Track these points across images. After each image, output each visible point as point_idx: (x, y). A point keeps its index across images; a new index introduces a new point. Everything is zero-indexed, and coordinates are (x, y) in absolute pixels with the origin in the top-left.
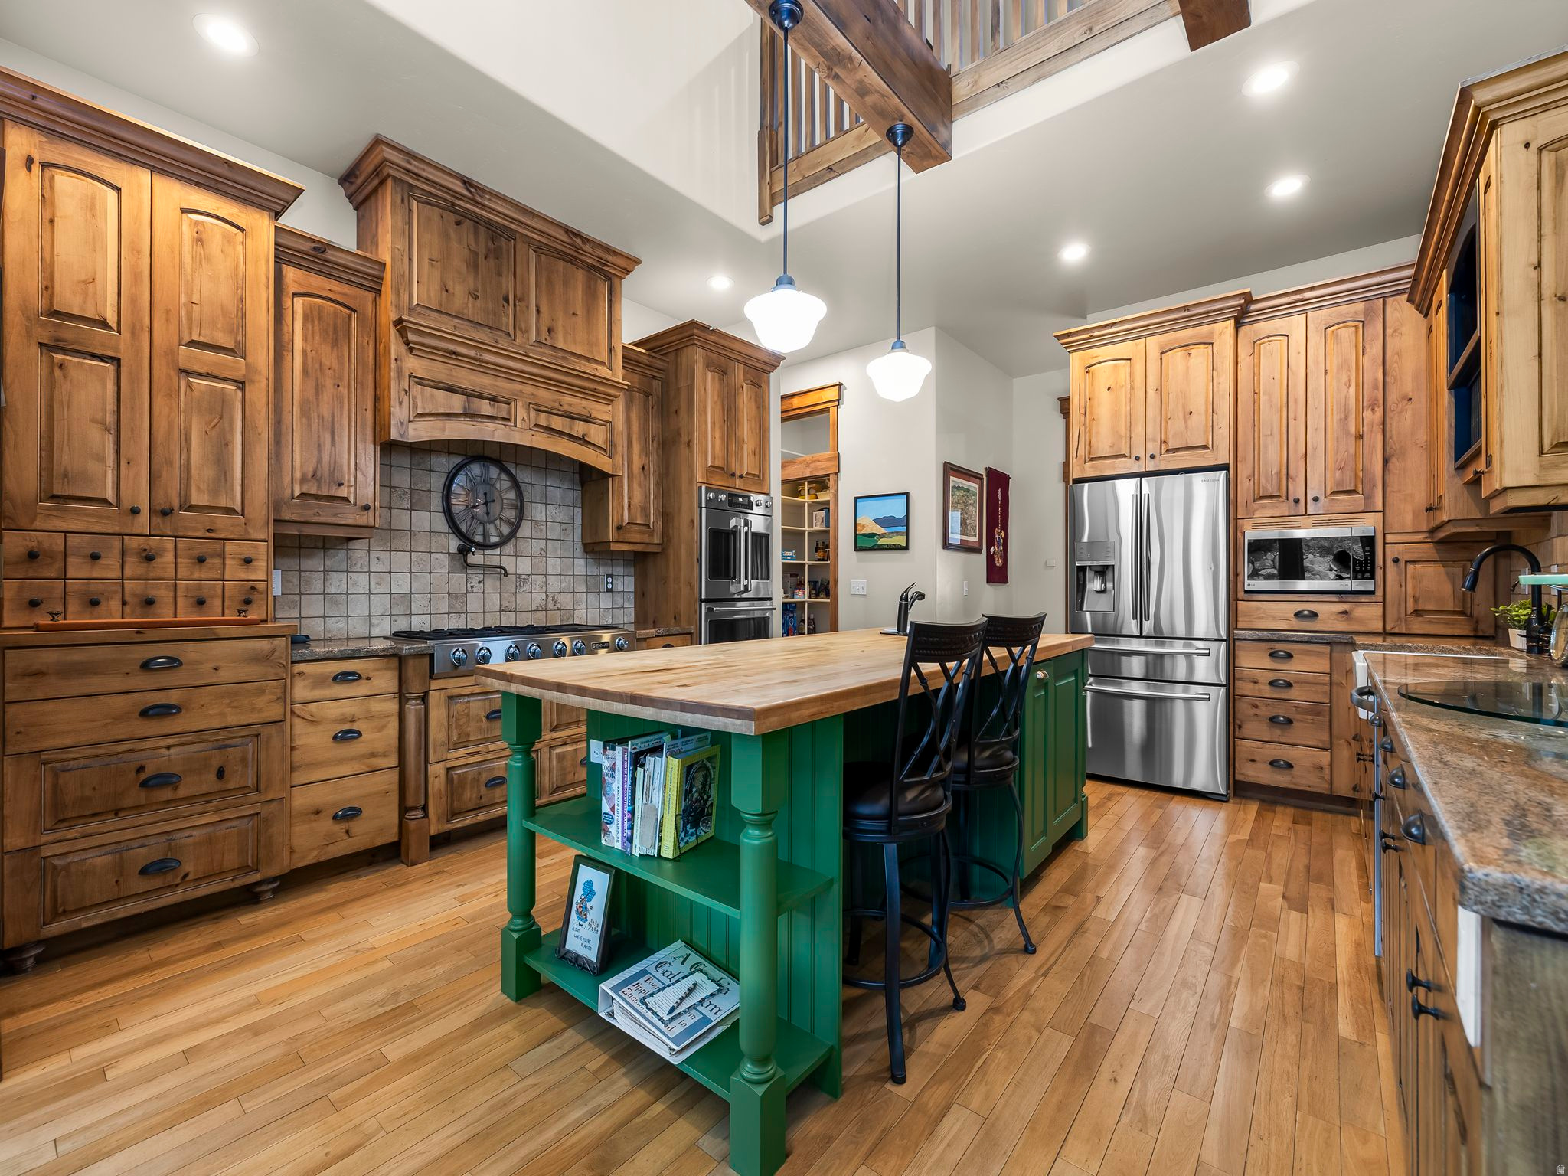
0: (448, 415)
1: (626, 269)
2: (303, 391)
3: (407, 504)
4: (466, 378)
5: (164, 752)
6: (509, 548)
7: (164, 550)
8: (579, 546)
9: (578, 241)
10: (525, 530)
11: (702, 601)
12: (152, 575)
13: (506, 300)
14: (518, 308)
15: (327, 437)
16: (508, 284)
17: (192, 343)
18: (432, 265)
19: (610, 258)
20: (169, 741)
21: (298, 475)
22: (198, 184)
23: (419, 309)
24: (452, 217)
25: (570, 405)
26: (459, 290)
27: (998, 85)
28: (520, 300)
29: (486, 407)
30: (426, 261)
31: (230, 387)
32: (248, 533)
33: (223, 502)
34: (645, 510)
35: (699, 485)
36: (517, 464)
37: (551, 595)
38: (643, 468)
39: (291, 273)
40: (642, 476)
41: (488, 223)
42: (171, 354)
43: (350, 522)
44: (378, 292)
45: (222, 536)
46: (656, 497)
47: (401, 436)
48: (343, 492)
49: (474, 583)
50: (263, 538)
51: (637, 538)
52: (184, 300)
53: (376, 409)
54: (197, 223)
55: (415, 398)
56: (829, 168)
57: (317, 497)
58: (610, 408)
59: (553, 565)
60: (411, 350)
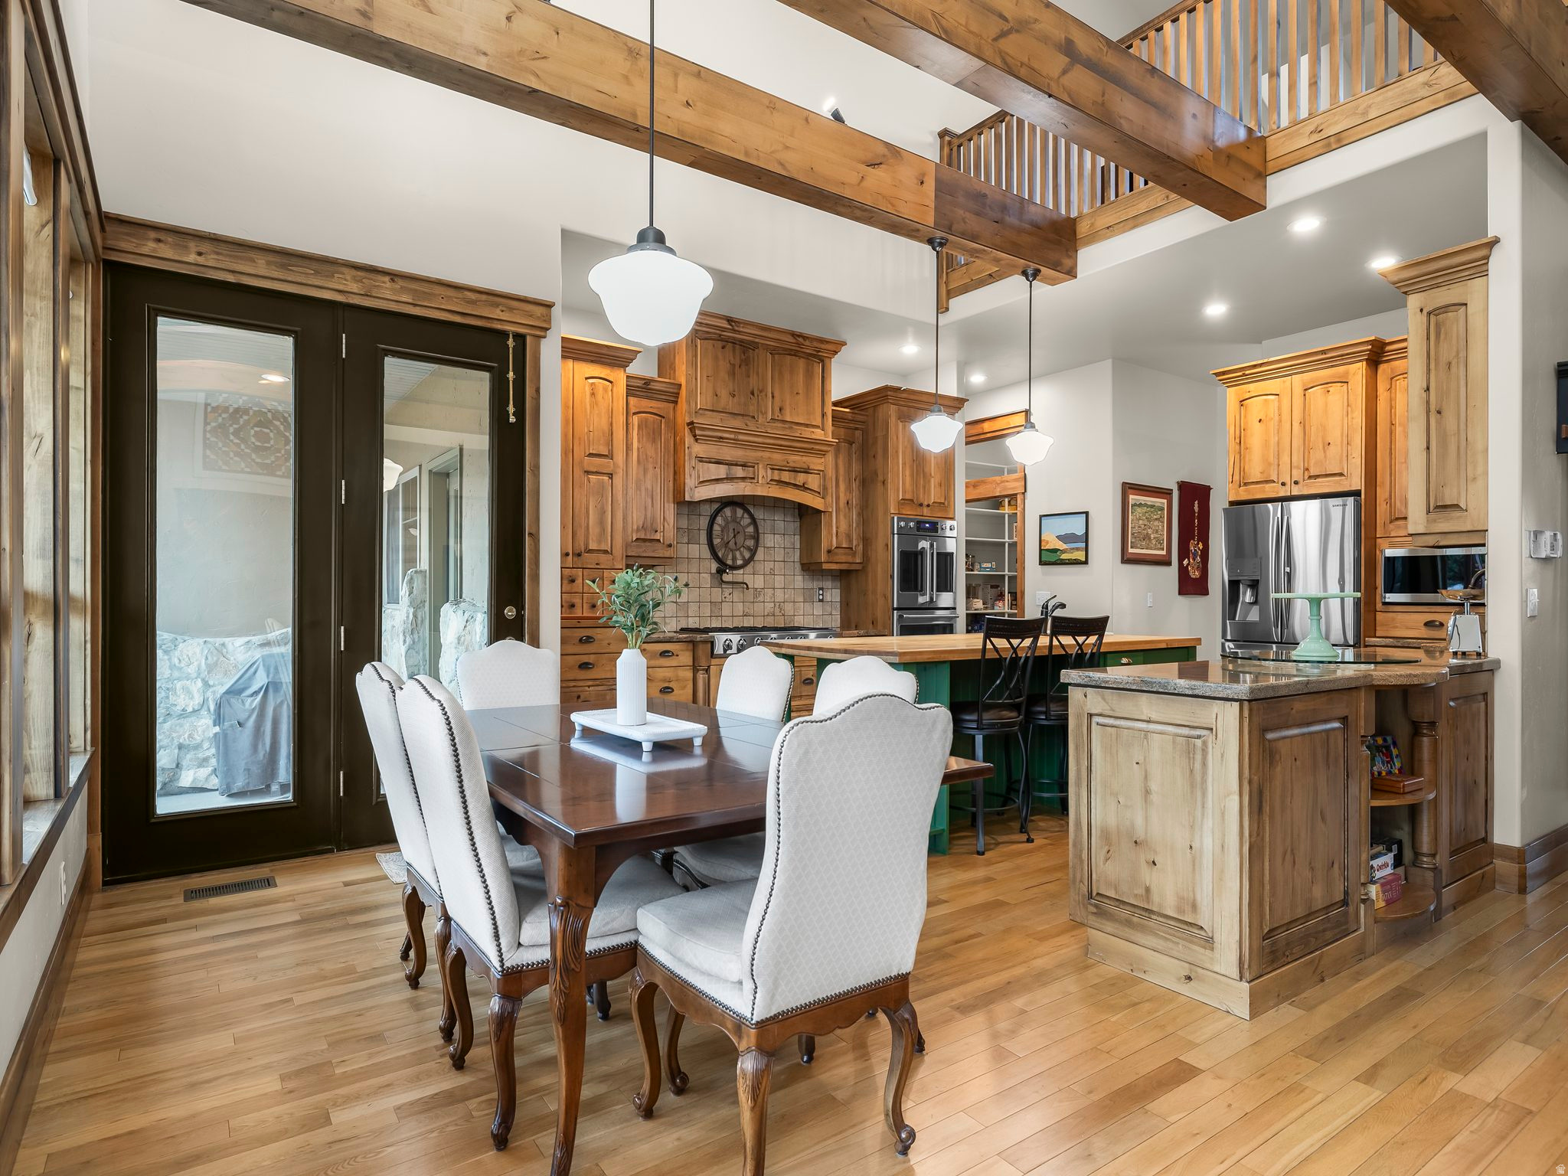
0: (717, 481)
1: (835, 351)
2: (637, 474)
3: (686, 540)
4: (729, 453)
5: (587, 688)
6: (749, 568)
7: (578, 576)
8: (798, 566)
9: (801, 340)
10: (760, 555)
11: (894, 609)
12: (573, 591)
13: (753, 394)
14: (760, 397)
15: (650, 501)
16: (754, 382)
17: (591, 455)
18: (708, 380)
19: (823, 346)
20: (590, 683)
21: (635, 527)
22: (592, 361)
23: (701, 411)
24: (720, 344)
25: (794, 462)
26: (724, 393)
27: (1108, 228)
28: (761, 392)
29: (739, 472)
30: (705, 377)
31: (606, 478)
32: (614, 565)
33: (603, 547)
34: (849, 537)
35: (892, 515)
36: (754, 506)
37: (778, 604)
38: (848, 503)
39: (633, 400)
40: (847, 509)
41: (742, 341)
42: (581, 462)
43: (661, 555)
44: (676, 402)
45: (603, 567)
46: (858, 525)
47: (691, 497)
48: (658, 536)
49: (726, 595)
50: (621, 567)
51: (843, 559)
52: (586, 431)
53: (675, 480)
54: (592, 384)
55: (698, 471)
56: (990, 275)
57: (645, 540)
58: (823, 460)
59: (779, 581)
60: (696, 440)
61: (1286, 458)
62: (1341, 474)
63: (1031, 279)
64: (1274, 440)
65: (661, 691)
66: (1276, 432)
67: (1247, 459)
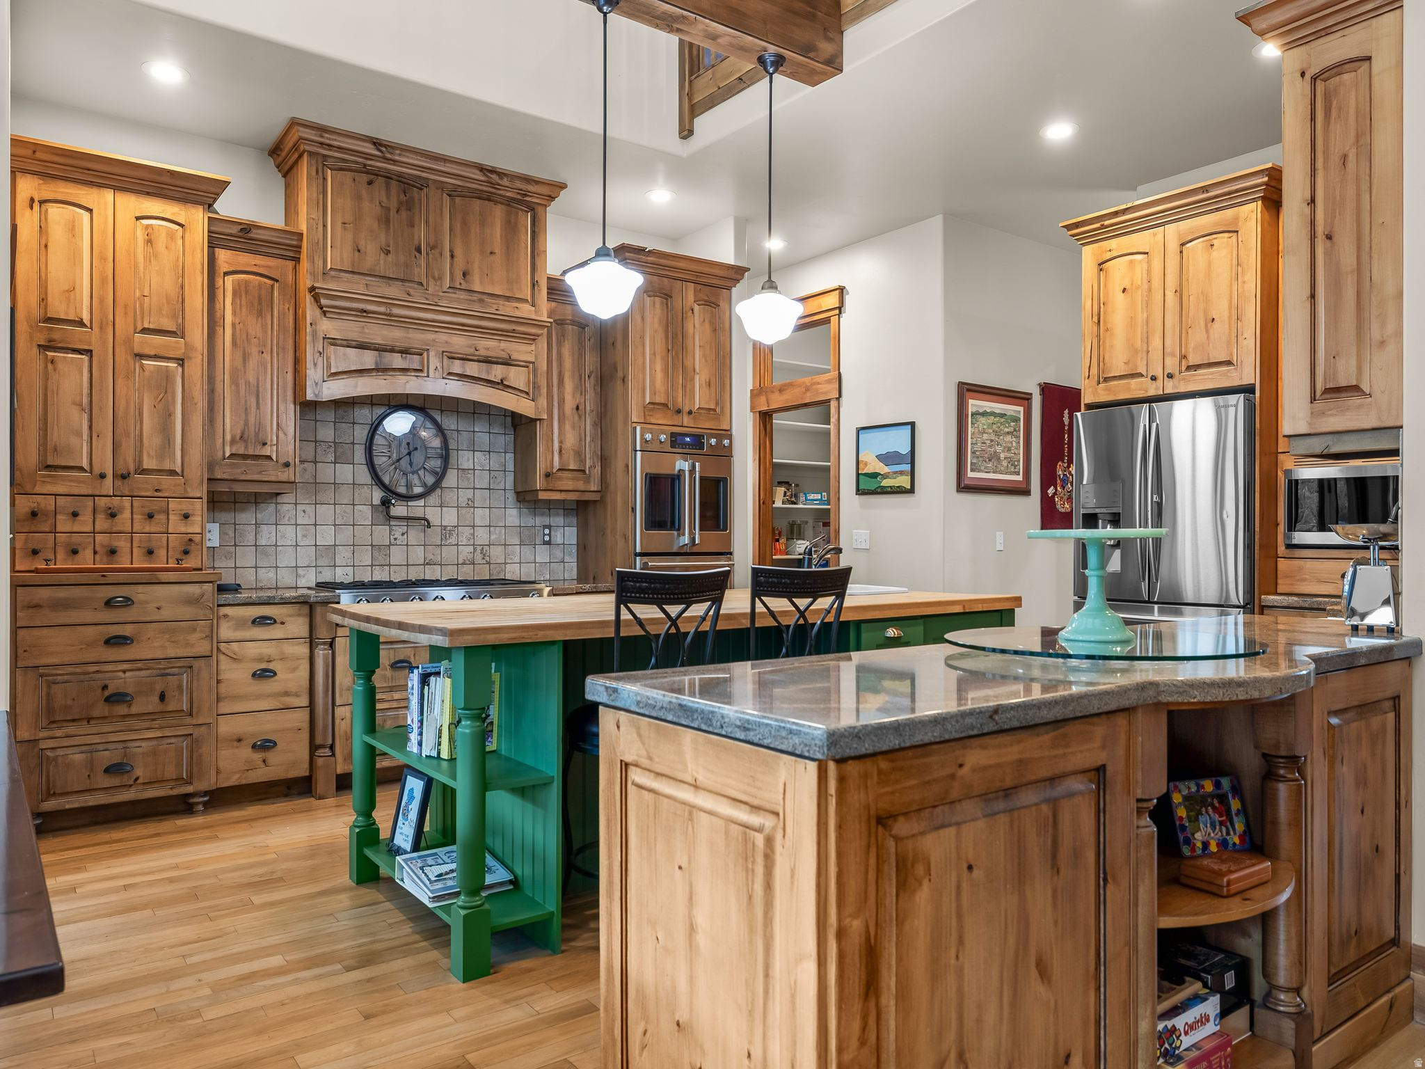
0: (361, 372)
1: (550, 196)
2: (232, 360)
3: (331, 458)
4: (378, 333)
5: (121, 674)
6: (433, 499)
7: (123, 508)
8: (511, 495)
9: (494, 176)
10: (451, 479)
11: (636, 555)
12: (115, 529)
13: (419, 250)
14: (431, 256)
15: (253, 400)
16: (422, 234)
17: (145, 331)
18: (345, 229)
19: (531, 188)
20: (125, 666)
21: (228, 437)
22: (148, 194)
23: (333, 273)
24: (365, 178)
25: (488, 349)
26: (371, 249)
28: (432, 248)
29: (397, 361)
30: (339, 225)
31: (172, 365)
32: (187, 492)
33: (167, 465)
34: (579, 455)
35: (634, 425)
36: (442, 411)
37: (479, 548)
38: (577, 408)
39: (223, 255)
40: (576, 417)
41: (400, 178)
42: (129, 341)
43: (273, 478)
44: (297, 260)
45: (166, 495)
46: (593, 440)
47: (316, 396)
48: (266, 451)
49: (398, 535)
50: (199, 495)
51: (570, 485)
52: (138, 294)
53: (296, 371)
54: (147, 227)
55: (328, 358)
56: (740, 79)
57: (245, 457)
58: (533, 347)
59: (481, 516)
60: (325, 313)
61: (1156, 342)
62: (1229, 363)
63: (771, 70)
64: (1141, 317)
65: (254, 675)
66: (1145, 306)
67: (1108, 344)
